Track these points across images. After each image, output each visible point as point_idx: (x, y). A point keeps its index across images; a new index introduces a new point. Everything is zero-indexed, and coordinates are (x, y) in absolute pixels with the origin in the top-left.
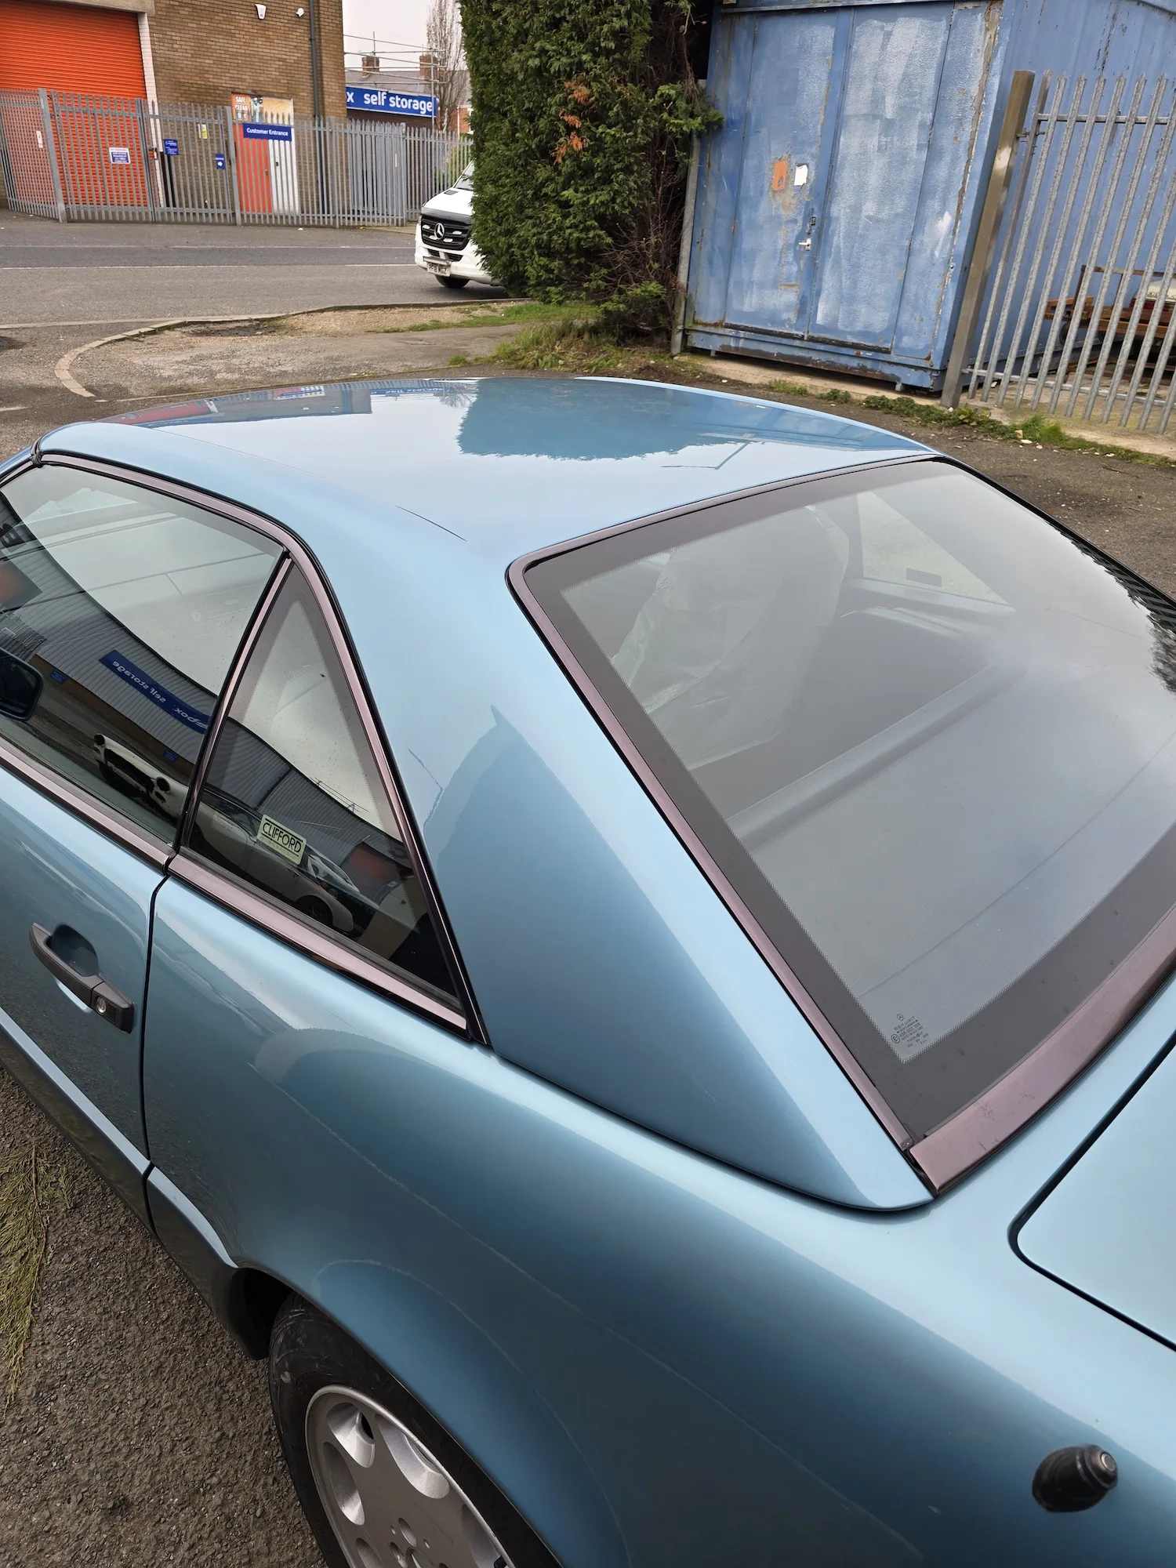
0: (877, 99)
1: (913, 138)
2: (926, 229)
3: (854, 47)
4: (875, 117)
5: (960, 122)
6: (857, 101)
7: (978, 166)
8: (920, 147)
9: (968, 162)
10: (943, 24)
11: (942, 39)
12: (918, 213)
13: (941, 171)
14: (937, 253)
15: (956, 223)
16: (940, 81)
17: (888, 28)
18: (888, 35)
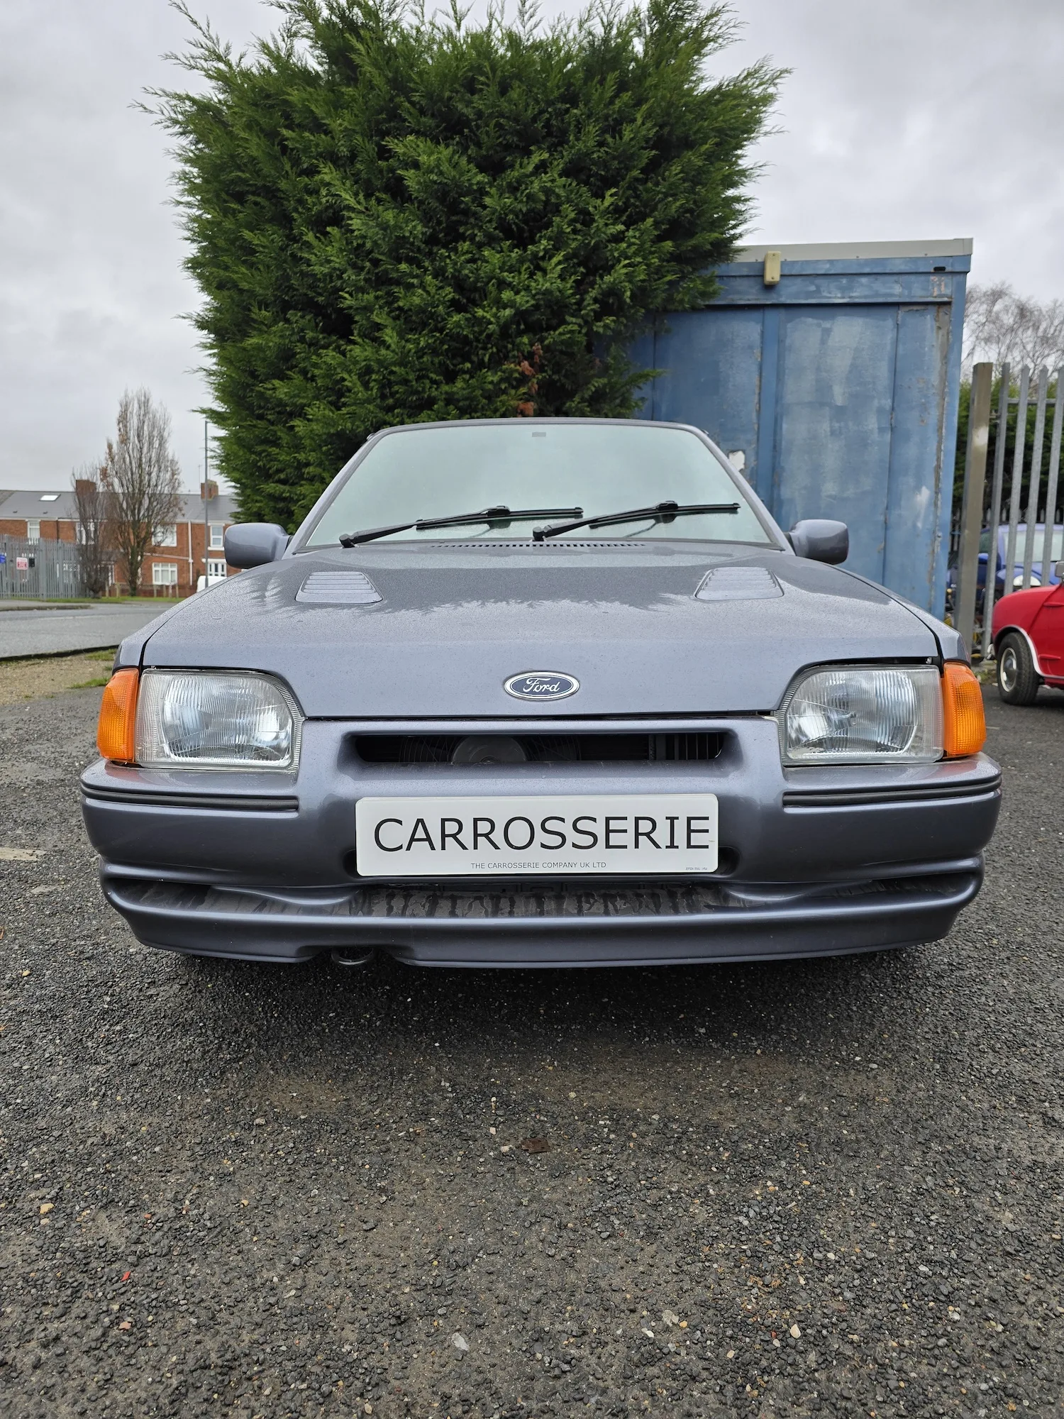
0: (823, 389)
1: (872, 423)
2: (903, 503)
3: (788, 341)
4: (822, 404)
5: (924, 408)
6: (798, 389)
7: (951, 444)
8: (881, 430)
9: (940, 443)
10: (889, 323)
11: (890, 337)
12: (889, 489)
13: (910, 451)
14: (919, 525)
15: (937, 498)
16: (895, 372)
17: (827, 324)
18: (827, 332)
